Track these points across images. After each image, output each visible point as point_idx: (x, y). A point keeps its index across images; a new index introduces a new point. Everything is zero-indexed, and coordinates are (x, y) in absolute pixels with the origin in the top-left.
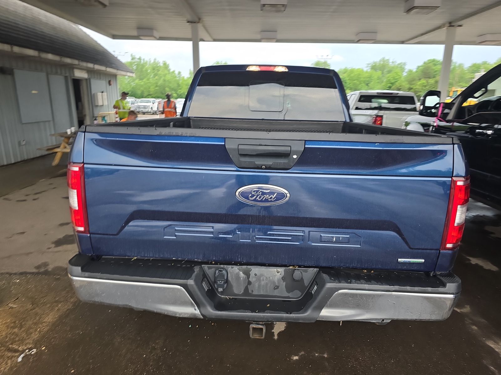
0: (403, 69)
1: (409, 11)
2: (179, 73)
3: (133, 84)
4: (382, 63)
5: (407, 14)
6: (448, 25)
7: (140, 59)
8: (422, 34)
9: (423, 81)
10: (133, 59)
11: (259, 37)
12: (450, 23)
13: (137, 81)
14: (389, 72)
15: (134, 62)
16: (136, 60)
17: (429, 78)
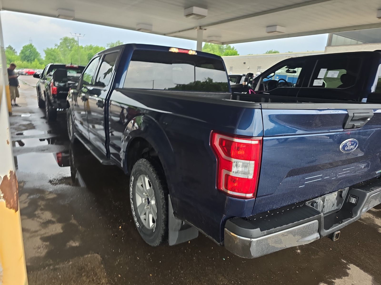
1: (188, 15)
5: (187, 17)
6: (199, 28)
8: (179, 31)
11: (56, 13)
12: (200, 27)
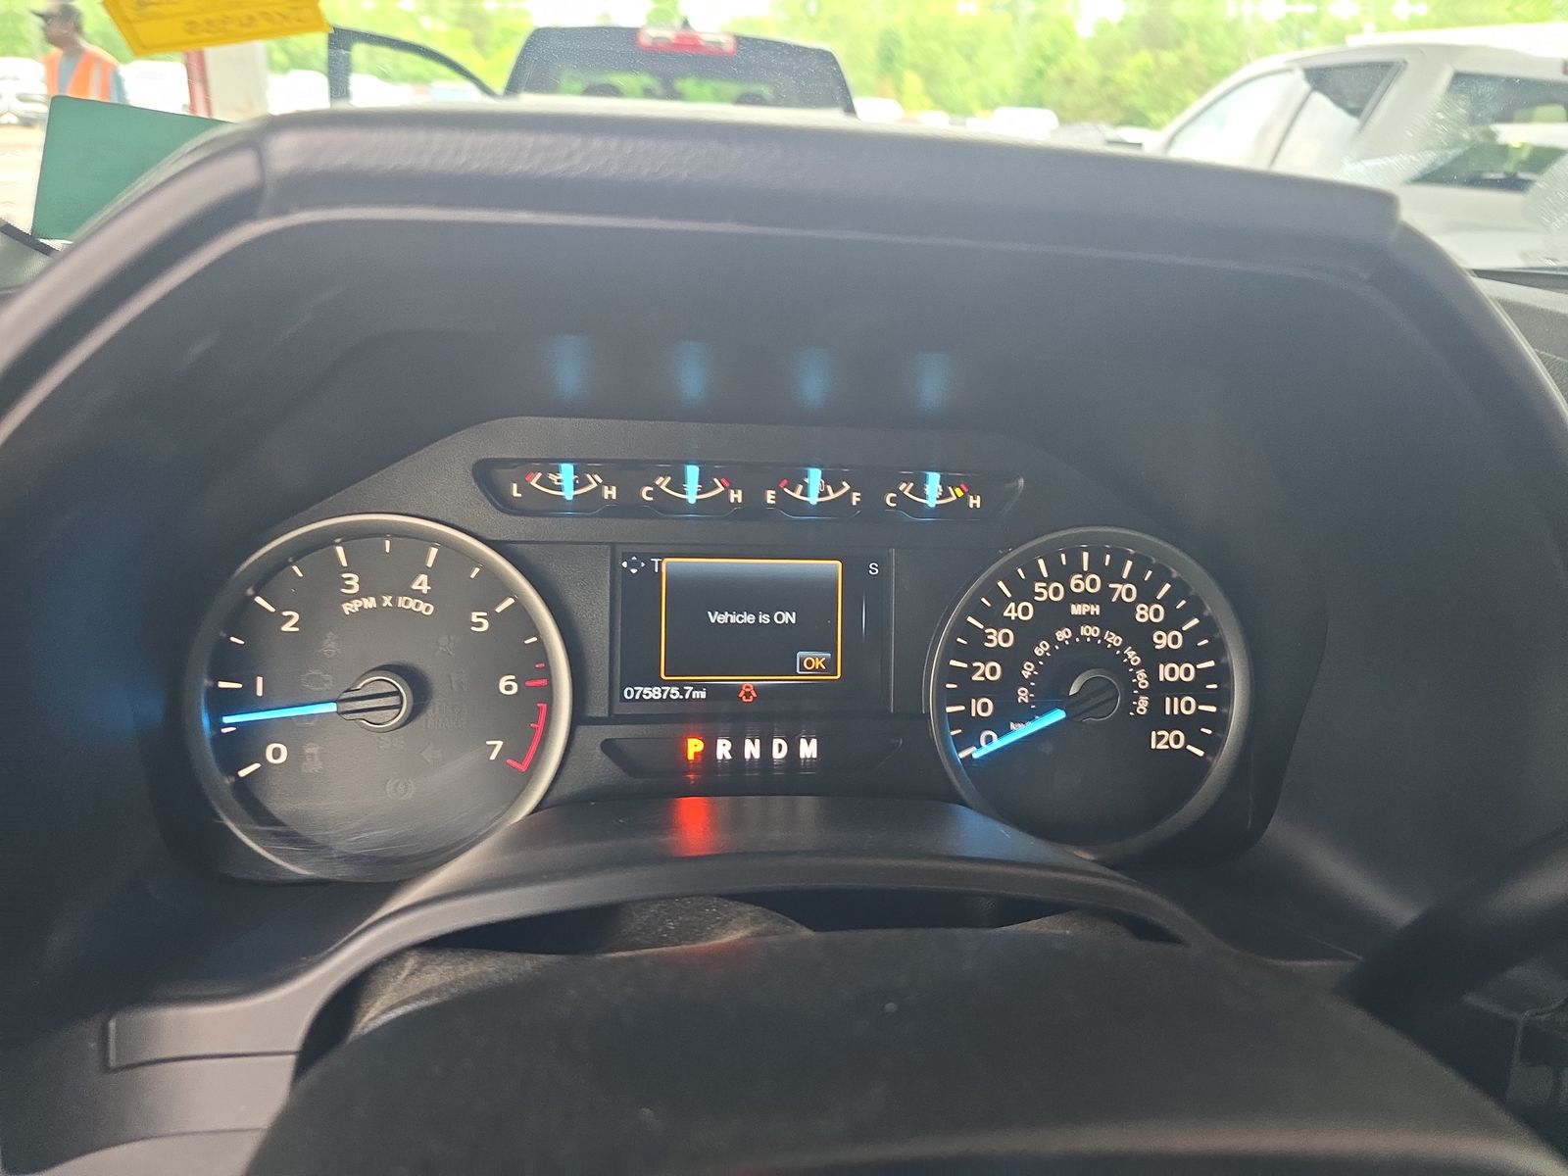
9: (1145, 57)
17: (1163, 46)
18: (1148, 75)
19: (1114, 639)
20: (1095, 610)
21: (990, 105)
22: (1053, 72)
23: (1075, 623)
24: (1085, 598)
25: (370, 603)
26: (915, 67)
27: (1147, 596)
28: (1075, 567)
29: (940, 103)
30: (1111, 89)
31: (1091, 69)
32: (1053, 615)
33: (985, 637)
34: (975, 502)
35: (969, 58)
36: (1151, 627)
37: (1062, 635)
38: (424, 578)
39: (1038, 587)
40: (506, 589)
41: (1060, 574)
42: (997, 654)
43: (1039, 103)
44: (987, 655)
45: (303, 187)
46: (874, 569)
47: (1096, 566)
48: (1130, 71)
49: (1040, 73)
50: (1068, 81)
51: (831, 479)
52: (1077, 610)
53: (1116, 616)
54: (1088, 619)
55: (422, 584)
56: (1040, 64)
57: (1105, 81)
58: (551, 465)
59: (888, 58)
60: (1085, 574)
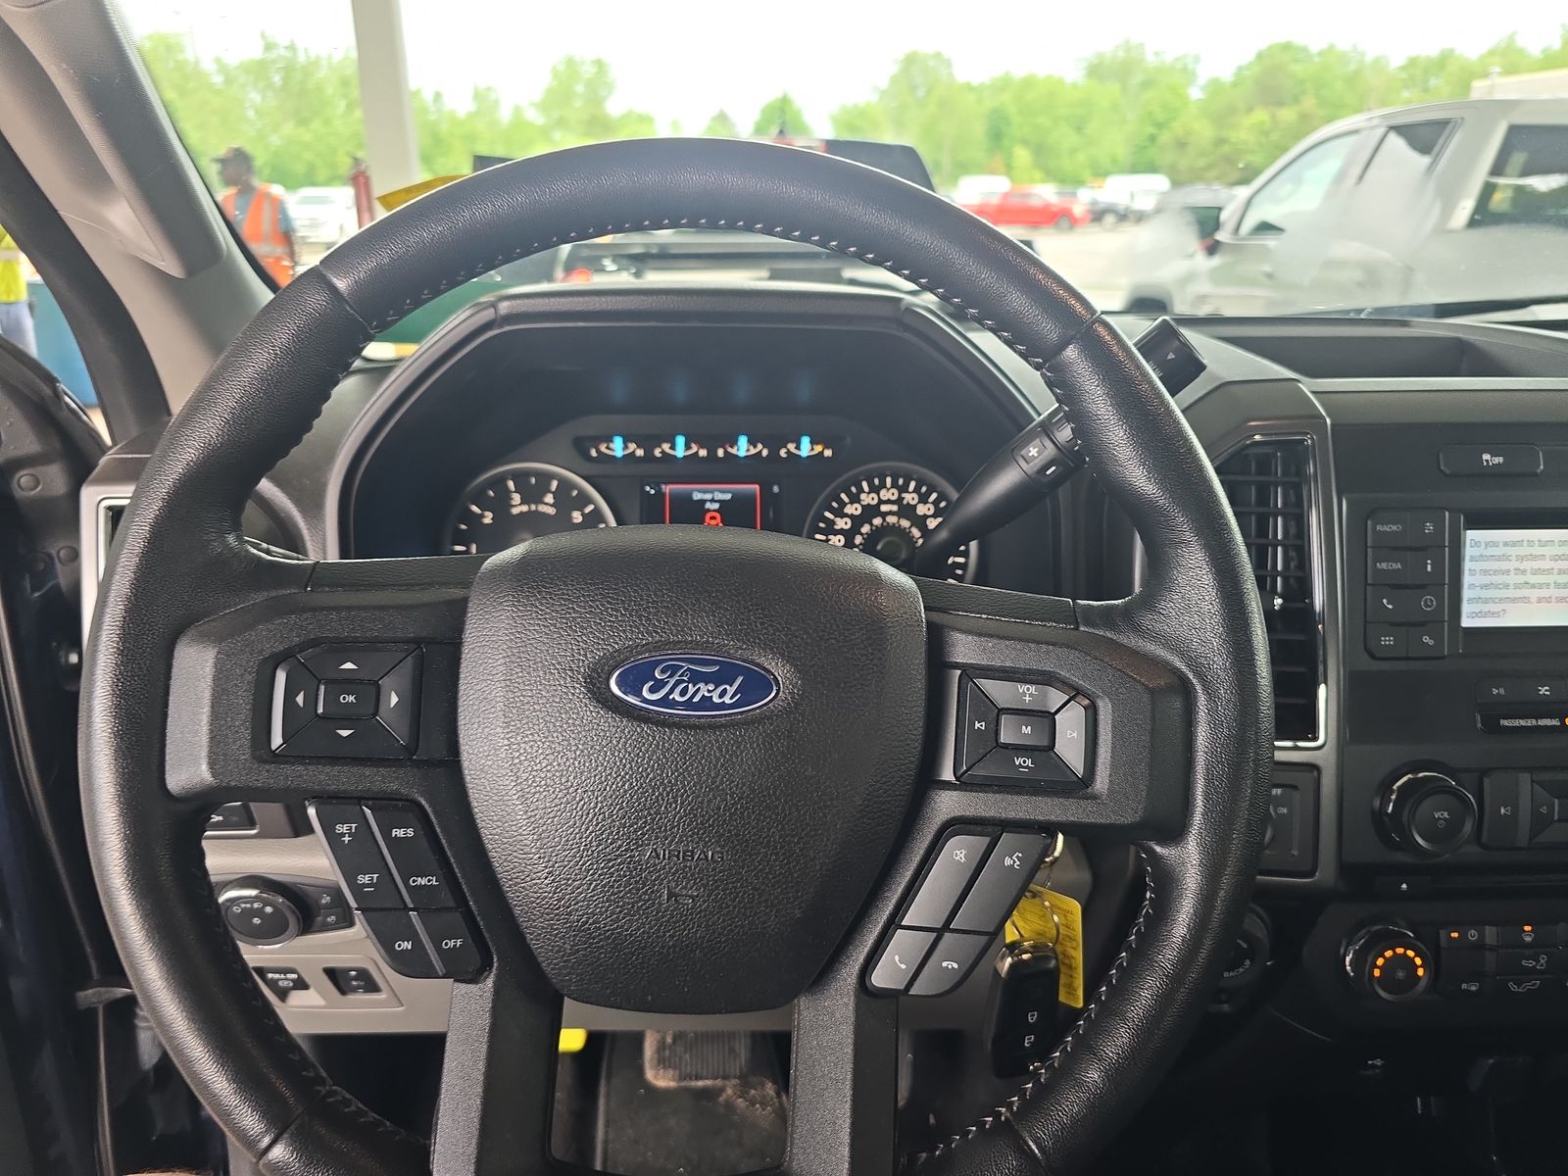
0: (1188, 75)
2: (438, 96)
3: (275, 140)
4: (1121, 54)
7: (292, 47)
9: (1260, 116)
10: (269, 47)
13: (288, 129)
14: (1147, 84)
15: (274, 61)
16: (283, 52)
17: (1280, 104)
18: (1266, 134)
19: (905, 523)
20: (895, 508)
21: (1101, 173)
22: (1165, 137)
23: (884, 515)
24: (889, 502)
25: (525, 508)
26: (1025, 142)
27: (923, 499)
28: (883, 485)
29: (1052, 174)
30: (1226, 149)
31: (1204, 131)
32: (870, 512)
33: (833, 523)
34: (828, 453)
35: (1079, 129)
36: (926, 517)
37: (877, 521)
38: (551, 495)
39: (863, 496)
40: (589, 500)
41: (875, 489)
42: (841, 532)
43: (1152, 169)
44: (836, 533)
45: (509, 318)
46: (776, 489)
47: (894, 485)
48: (1246, 130)
49: (1152, 139)
50: (1181, 145)
51: (752, 442)
52: (884, 508)
53: (907, 511)
54: (891, 513)
55: (549, 498)
56: (1151, 130)
57: (1220, 142)
58: (609, 440)
59: (998, 135)
60: (888, 490)
